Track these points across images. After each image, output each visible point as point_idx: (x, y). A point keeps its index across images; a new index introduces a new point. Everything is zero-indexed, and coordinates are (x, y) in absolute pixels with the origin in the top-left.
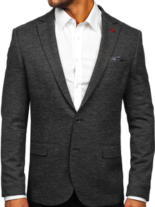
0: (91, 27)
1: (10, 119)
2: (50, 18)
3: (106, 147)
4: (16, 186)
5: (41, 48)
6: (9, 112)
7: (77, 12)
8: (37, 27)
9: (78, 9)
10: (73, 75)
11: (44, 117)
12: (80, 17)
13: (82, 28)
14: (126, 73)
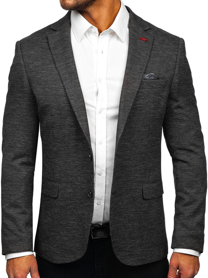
0: (118, 37)
1: (12, 155)
2: (64, 25)
3: (147, 186)
4: (21, 240)
5: (53, 66)
6: (11, 147)
7: (99, 17)
8: (47, 38)
9: (101, 12)
10: (95, 98)
11: (55, 149)
12: (102, 23)
13: (105, 37)
14: (165, 94)
